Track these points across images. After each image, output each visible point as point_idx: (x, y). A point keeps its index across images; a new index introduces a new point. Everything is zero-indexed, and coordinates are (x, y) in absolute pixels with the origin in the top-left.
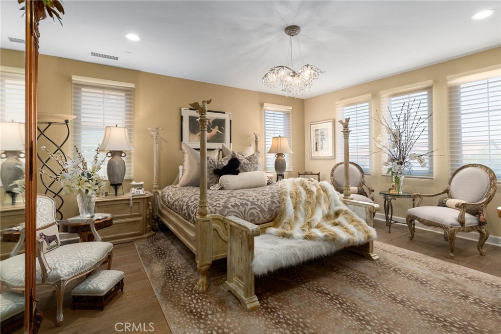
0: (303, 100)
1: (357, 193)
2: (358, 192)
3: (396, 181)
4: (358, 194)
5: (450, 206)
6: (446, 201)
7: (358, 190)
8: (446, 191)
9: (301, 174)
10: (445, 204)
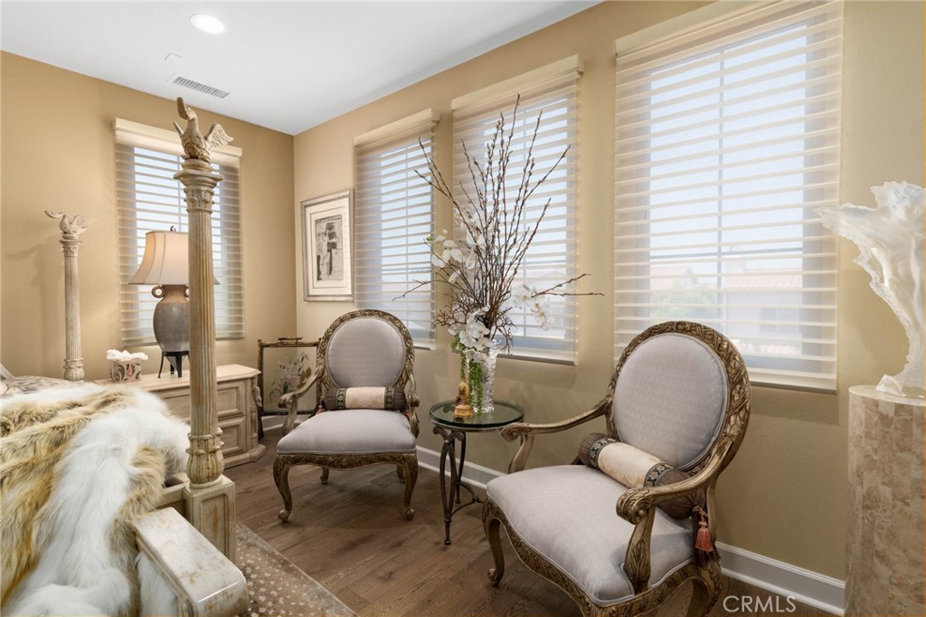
0: (291, 137)
1: (383, 406)
2: (386, 402)
3: (472, 378)
4: (386, 409)
5: (607, 470)
6: (597, 452)
7: (387, 397)
8: (601, 409)
9: (268, 346)
10: (595, 459)
